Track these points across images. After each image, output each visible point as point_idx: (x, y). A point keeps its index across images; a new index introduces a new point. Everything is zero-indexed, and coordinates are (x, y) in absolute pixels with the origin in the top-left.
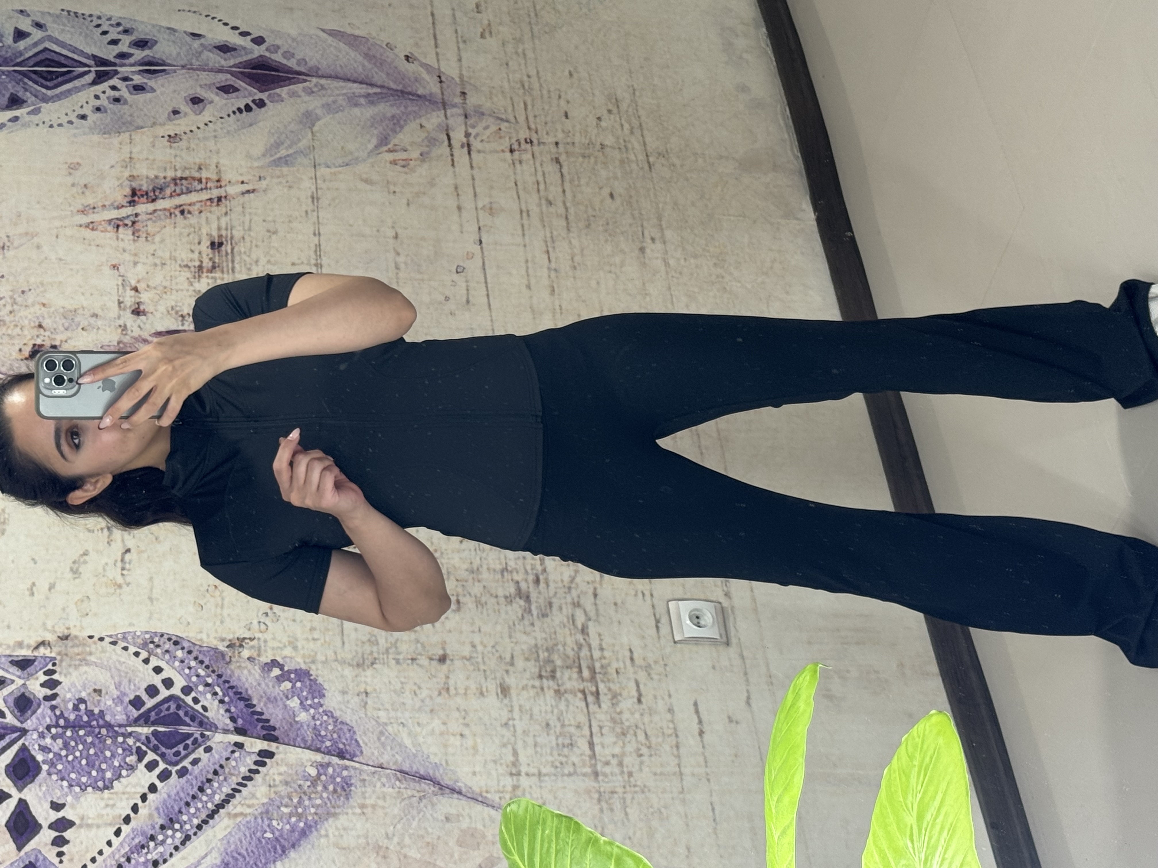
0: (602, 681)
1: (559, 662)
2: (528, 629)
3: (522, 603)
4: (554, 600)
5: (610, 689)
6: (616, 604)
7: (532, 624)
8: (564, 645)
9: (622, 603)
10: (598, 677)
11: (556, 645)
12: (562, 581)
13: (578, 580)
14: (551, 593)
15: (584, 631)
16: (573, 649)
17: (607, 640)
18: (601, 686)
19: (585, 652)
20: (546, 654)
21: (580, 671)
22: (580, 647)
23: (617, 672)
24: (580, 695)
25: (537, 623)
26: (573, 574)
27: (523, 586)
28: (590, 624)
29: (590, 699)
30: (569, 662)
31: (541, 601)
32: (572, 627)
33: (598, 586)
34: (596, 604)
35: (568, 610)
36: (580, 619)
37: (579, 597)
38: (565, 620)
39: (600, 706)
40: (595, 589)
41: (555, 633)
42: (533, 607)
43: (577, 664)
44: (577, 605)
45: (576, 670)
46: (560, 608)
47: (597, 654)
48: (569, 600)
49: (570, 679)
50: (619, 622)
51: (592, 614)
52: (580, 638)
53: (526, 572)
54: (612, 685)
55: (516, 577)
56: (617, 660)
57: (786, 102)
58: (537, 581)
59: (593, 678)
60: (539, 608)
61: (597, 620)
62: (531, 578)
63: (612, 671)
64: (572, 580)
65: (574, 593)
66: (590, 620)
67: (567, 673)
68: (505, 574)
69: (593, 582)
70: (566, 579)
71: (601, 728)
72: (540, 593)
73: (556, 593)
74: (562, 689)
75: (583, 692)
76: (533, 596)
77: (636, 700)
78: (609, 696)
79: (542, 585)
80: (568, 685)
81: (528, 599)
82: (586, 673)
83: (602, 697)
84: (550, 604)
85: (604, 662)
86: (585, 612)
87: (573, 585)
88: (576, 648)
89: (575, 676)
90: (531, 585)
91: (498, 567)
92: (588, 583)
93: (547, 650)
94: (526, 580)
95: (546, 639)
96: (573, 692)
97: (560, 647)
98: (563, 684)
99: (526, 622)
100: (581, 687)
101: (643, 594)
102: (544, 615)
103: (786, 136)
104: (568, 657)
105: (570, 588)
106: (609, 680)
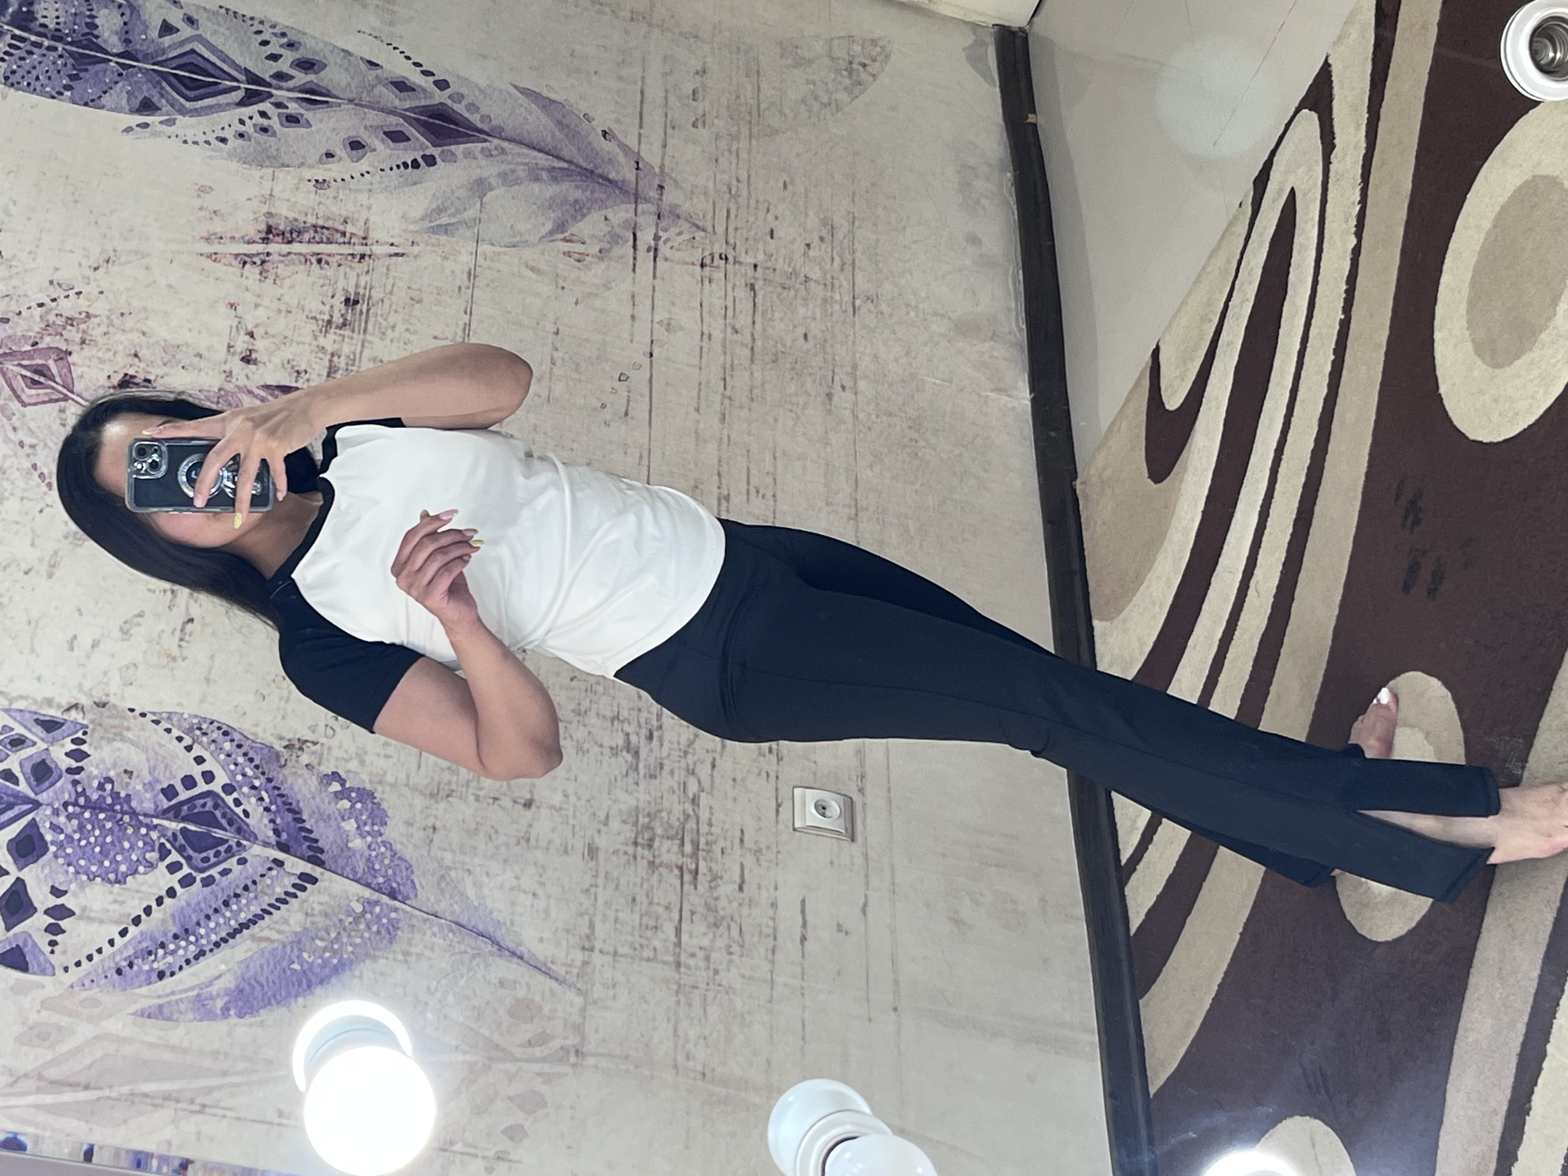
0: (705, 859)
1: (659, 831)
2: (632, 787)
3: (629, 757)
4: (665, 762)
5: (710, 870)
6: (734, 780)
7: (637, 784)
8: (670, 812)
9: (742, 780)
10: (701, 854)
11: (661, 811)
12: (679, 743)
13: (696, 745)
14: (664, 755)
15: (695, 801)
16: (679, 819)
17: (718, 816)
18: (702, 865)
19: (691, 824)
20: (647, 820)
21: (682, 844)
22: (687, 817)
23: (723, 853)
24: (676, 871)
25: (643, 785)
26: (692, 737)
27: (633, 739)
28: (702, 795)
29: (687, 877)
30: (672, 832)
31: (651, 760)
32: (682, 794)
33: (718, 756)
34: (712, 776)
35: (680, 775)
36: (693, 788)
37: (695, 763)
38: (676, 786)
39: (696, 888)
40: (714, 759)
41: (662, 797)
42: (641, 765)
43: (680, 836)
44: (692, 772)
45: (677, 842)
46: (672, 772)
47: (704, 829)
48: (683, 764)
49: (668, 851)
50: (735, 800)
51: (706, 784)
52: (689, 808)
53: (639, 726)
54: (714, 866)
55: (628, 728)
56: (725, 838)
57: (1020, 265)
58: (650, 737)
59: (695, 855)
60: (647, 767)
61: (710, 793)
62: (644, 732)
63: (717, 850)
64: (691, 744)
65: (690, 758)
66: (703, 791)
67: (667, 844)
68: (616, 722)
69: (714, 751)
70: (684, 740)
71: (693, 913)
72: (651, 750)
73: (669, 755)
74: (658, 861)
75: (681, 868)
76: (643, 753)
77: (737, 887)
78: (709, 878)
79: (655, 742)
80: (665, 858)
81: (636, 754)
82: (688, 848)
83: (700, 877)
84: (661, 766)
85: (710, 838)
86: (699, 782)
87: (691, 750)
88: (682, 820)
89: (675, 848)
90: (643, 739)
91: (609, 714)
92: (707, 751)
93: (649, 815)
94: (637, 734)
95: (649, 803)
96: (668, 867)
97: (664, 814)
98: (659, 856)
99: (630, 780)
100: (679, 863)
101: (768, 775)
102: (653, 776)
103: (1013, 305)
104: (671, 826)
105: (686, 753)
106: (711, 859)
